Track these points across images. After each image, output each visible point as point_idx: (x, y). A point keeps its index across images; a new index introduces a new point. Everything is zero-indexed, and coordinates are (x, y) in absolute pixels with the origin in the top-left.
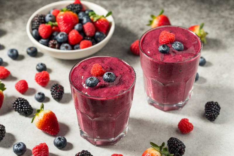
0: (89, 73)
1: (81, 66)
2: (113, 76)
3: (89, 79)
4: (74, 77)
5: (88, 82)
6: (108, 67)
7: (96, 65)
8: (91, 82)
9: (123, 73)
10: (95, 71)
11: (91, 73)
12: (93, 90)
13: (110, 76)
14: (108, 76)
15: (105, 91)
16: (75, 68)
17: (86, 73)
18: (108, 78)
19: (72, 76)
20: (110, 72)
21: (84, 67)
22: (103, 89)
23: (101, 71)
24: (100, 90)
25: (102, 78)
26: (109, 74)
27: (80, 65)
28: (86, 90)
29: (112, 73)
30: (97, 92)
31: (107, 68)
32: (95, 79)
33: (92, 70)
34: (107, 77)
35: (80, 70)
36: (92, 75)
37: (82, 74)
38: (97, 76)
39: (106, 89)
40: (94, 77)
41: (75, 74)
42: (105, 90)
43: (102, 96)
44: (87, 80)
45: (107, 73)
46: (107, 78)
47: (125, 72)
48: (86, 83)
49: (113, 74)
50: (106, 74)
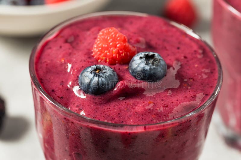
0: (89, 53)
1: (63, 37)
2: (159, 62)
3: (90, 69)
4: (44, 65)
5: (87, 81)
6: (141, 39)
7: (109, 33)
8: (96, 79)
9: (185, 57)
10: (107, 48)
11: (93, 56)
12: (101, 104)
13: (153, 64)
14: (147, 64)
15: (140, 106)
16: (46, 44)
17: (79, 56)
18: (147, 68)
19: (37, 63)
20: (151, 53)
21: (71, 39)
22: (131, 101)
23: (125, 49)
24: (122, 103)
25: (127, 70)
26: (147, 57)
27: (62, 35)
28: (82, 105)
29: (156, 54)
30: (113, 108)
31: (138, 42)
32: (108, 71)
33: (95, 46)
34: (143, 65)
35: (61, 47)
36: (96, 62)
37: (69, 57)
38: (112, 63)
39: (141, 101)
40: (106, 67)
41: (46, 59)
42: (138, 103)
43: (131, 122)
44: (85, 73)
45: (142, 54)
46: (143, 68)
47: (189, 56)
48: (82, 83)
49: (160, 58)
50: (141, 58)
